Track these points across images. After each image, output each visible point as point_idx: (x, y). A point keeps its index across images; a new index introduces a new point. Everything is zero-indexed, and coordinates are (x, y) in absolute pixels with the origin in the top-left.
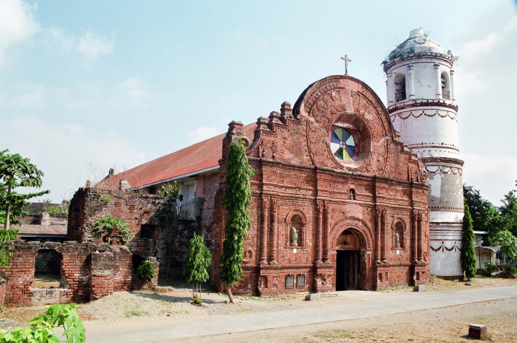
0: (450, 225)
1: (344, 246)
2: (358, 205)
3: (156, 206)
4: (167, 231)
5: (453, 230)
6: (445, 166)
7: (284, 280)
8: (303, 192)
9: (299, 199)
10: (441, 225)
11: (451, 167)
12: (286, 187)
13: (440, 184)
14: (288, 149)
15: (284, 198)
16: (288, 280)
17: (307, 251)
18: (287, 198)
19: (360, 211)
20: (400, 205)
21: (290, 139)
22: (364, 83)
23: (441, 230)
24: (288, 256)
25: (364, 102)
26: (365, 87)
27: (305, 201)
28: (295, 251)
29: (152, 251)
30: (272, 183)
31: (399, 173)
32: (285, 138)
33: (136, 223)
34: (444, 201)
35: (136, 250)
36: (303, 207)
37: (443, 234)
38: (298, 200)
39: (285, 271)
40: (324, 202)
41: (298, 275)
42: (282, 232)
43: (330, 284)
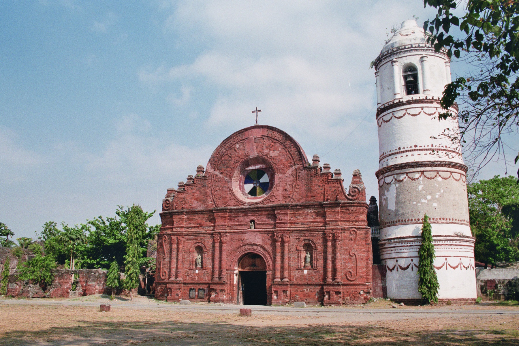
0: (402, 240)
1: (252, 268)
2: (257, 233)
5: (407, 246)
6: (399, 174)
7: (188, 292)
8: (206, 229)
9: (201, 234)
10: (392, 241)
11: (407, 173)
12: (192, 227)
13: (395, 195)
14: (197, 200)
15: (189, 235)
16: (191, 292)
17: (207, 271)
18: (191, 235)
19: (260, 237)
20: (310, 227)
21: (198, 192)
22: (268, 126)
23: (394, 247)
24: (191, 276)
25: (267, 142)
26: (270, 129)
27: (207, 235)
28: (197, 272)
30: (179, 226)
31: (312, 196)
32: (194, 193)
34: (399, 213)
36: (204, 240)
37: (397, 251)
39: (189, 285)
40: (220, 234)
41: (199, 289)
42: (187, 259)
43: (225, 297)
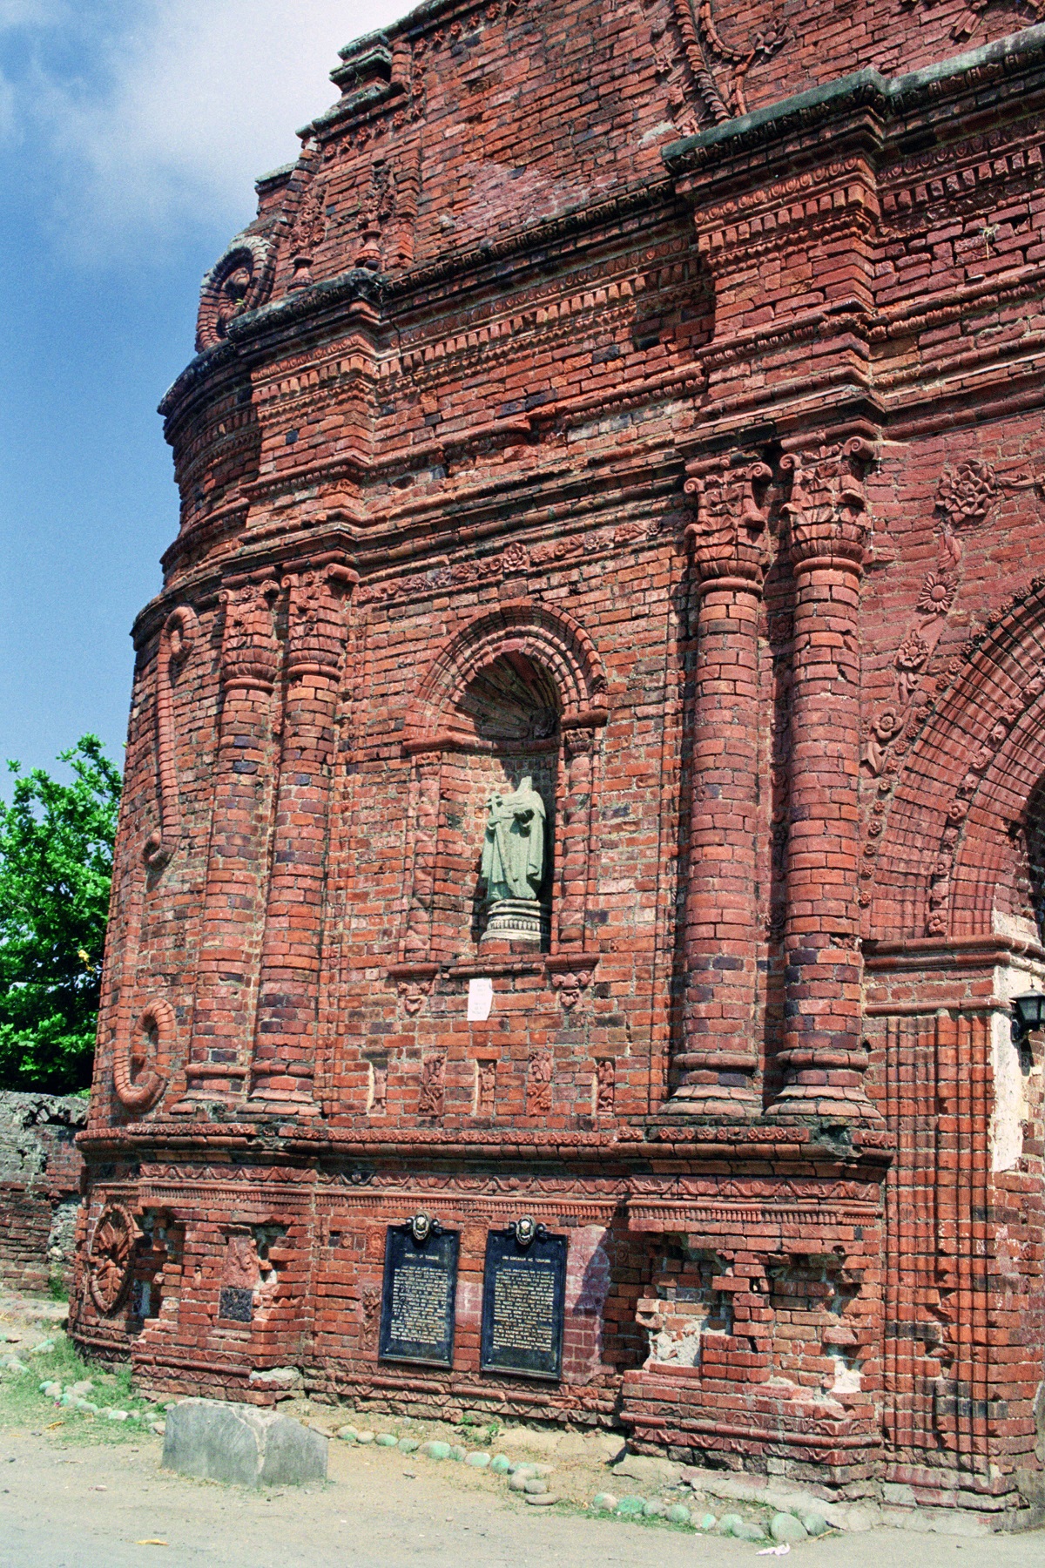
7: (371, 1283)
8: (599, 436)
9: (532, 514)
15: (407, 546)
16: (408, 1277)
17: (602, 990)
18: (421, 542)
24: (414, 1054)
27: (596, 508)
28: (481, 998)
30: (313, 463)
36: (574, 575)
38: (522, 525)
39: (390, 1189)
40: (772, 454)
41: (504, 1243)
42: (379, 842)
43: (847, 1381)
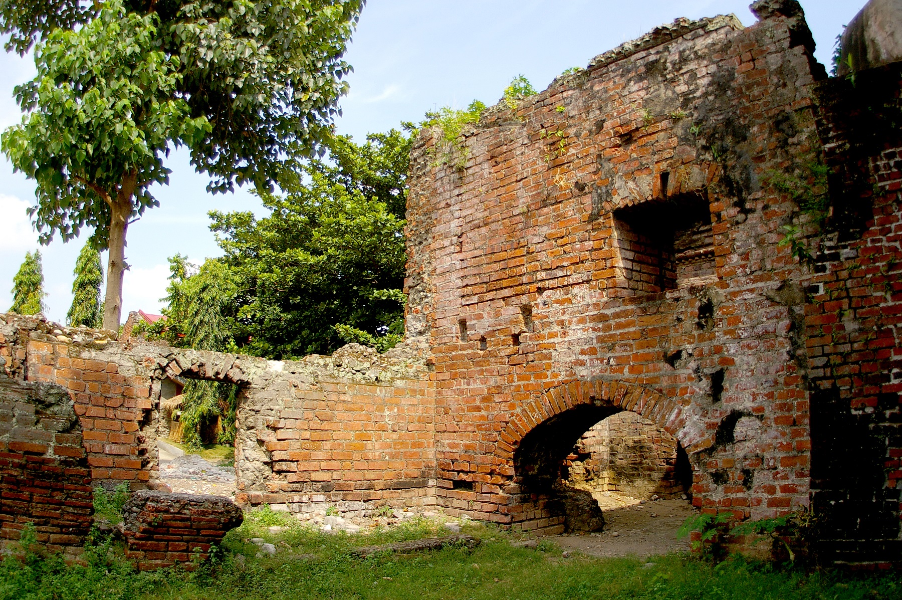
3: (672, 81)
4: (774, 208)
29: (693, 365)
33: (580, 211)
35: (597, 371)
